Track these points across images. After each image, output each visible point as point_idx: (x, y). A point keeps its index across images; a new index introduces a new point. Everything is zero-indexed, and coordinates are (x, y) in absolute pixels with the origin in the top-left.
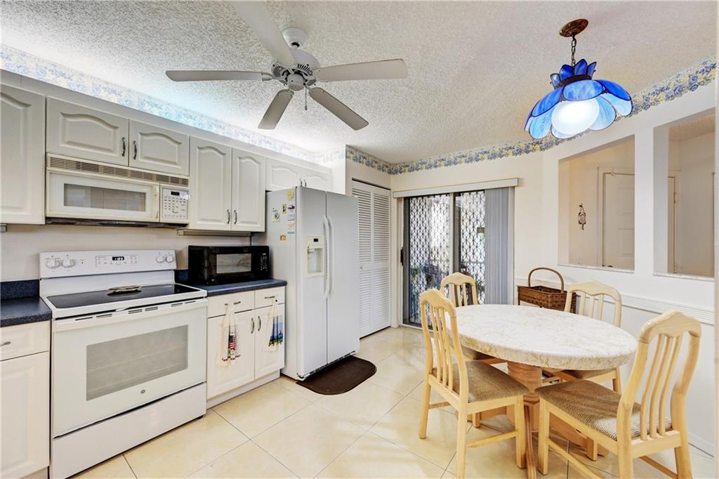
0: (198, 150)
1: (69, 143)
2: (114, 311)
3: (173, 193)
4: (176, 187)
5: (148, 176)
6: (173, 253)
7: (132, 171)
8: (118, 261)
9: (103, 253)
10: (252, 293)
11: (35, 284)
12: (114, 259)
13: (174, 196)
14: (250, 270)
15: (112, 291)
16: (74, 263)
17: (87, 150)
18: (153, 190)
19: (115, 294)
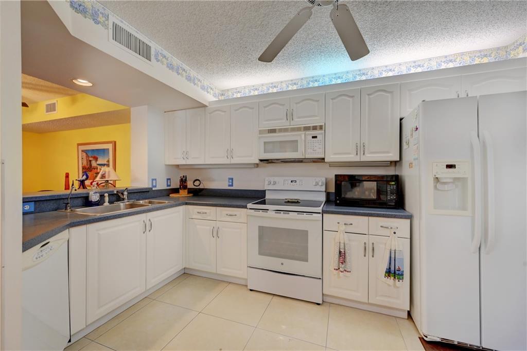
0: (331, 100)
1: (267, 121)
2: (268, 210)
3: (313, 137)
4: (314, 133)
5: (299, 129)
6: (324, 180)
7: (292, 128)
8: (294, 183)
9: (287, 178)
10: (366, 218)
11: (264, 192)
12: (291, 181)
13: (314, 139)
14: (376, 198)
15: (287, 201)
16: (275, 183)
17: (272, 122)
18: (301, 136)
19: (288, 202)
